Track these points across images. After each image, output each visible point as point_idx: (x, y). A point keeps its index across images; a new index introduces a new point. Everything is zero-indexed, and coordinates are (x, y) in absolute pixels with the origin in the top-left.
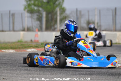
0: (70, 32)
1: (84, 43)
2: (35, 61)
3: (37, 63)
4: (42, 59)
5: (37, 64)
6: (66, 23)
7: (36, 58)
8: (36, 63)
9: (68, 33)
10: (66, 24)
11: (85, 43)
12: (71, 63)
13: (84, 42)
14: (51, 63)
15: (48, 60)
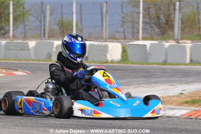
0: (74, 56)
1: (104, 76)
2: (17, 105)
3: (21, 109)
4: (29, 102)
5: (20, 111)
6: (65, 41)
7: (19, 101)
9: (71, 57)
10: (65, 43)
11: (105, 75)
13: (104, 73)
14: (46, 110)
15: (40, 105)
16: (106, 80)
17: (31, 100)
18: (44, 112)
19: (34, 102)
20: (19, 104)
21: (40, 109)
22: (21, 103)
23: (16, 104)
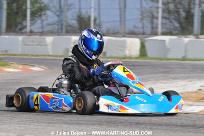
0: (90, 53)
1: (124, 71)
3: (37, 105)
4: (47, 98)
5: (36, 107)
6: (84, 35)
7: (35, 97)
8: (35, 105)
10: (84, 37)
11: (125, 70)
12: (108, 106)
13: (124, 68)
14: (66, 106)
15: (60, 101)
16: (127, 75)
17: (49, 96)
18: (64, 108)
19: (52, 98)
20: (34, 100)
21: (60, 105)
22: (37, 98)
23: (31, 101)
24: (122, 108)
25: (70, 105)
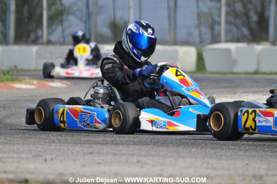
0: (138, 53)
1: (177, 75)
2: (57, 117)
3: (63, 122)
4: (75, 112)
5: (62, 125)
6: (130, 29)
7: (61, 111)
8: (61, 122)
9: (134, 53)
10: (130, 32)
11: (179, 73)
12: (152, 122)
13: (177, 71)
14: (99, 123)
15: (92, 117)
18: (97, 125)
19: (82, 112)
20: (60, 115)
21: (91, 122)
22: (63, 113)
23: (55, 116)
24: (170, 124)
25: (104, 121)
